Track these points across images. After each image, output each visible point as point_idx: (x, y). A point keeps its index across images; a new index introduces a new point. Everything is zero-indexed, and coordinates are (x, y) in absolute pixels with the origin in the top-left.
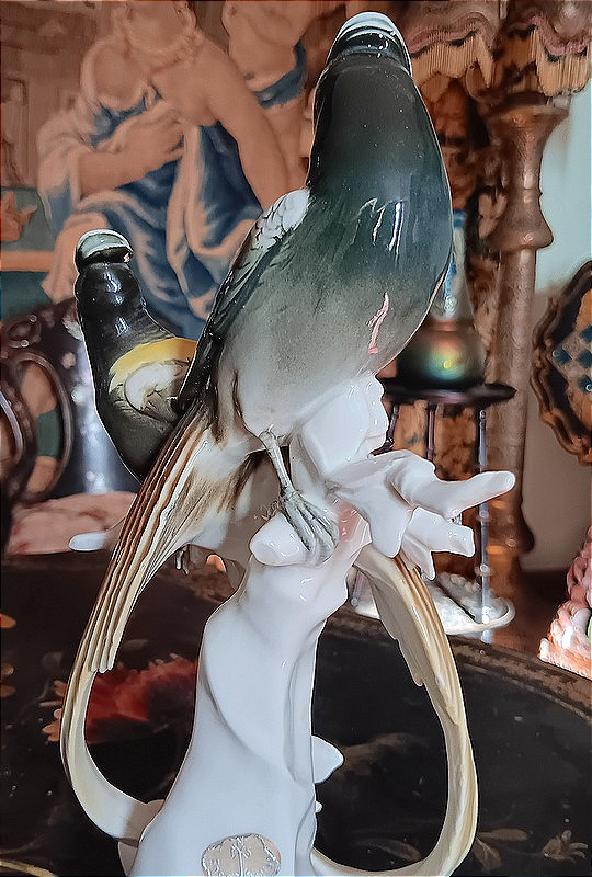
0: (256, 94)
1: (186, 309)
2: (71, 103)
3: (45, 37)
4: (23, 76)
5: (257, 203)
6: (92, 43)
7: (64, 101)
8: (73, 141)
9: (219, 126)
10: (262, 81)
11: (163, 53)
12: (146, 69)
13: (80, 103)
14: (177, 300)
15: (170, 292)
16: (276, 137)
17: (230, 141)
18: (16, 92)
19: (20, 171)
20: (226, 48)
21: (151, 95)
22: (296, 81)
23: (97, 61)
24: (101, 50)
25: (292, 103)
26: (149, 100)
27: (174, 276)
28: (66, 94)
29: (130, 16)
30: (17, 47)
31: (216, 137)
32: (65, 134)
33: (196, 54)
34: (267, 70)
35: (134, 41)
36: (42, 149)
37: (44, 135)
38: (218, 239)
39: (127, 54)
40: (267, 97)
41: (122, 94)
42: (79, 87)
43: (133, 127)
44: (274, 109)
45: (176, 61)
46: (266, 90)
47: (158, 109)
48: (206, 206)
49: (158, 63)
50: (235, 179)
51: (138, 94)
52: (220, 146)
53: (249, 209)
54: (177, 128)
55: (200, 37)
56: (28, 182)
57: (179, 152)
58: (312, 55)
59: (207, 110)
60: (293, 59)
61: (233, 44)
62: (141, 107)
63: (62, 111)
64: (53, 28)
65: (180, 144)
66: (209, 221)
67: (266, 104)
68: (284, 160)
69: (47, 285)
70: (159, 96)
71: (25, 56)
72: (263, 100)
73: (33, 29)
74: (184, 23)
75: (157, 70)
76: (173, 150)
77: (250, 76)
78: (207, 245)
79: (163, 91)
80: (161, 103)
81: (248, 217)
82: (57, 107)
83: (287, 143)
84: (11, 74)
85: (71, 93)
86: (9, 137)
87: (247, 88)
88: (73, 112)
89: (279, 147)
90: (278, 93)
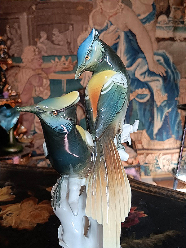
0: (141, 20)
2: (86, 29)
3: (78, 11)
4: (72, 23)
5: (143, 53)
6: (92, 11)
7: (84, 29)
9: (130, 31)
10: (142, 16)
11: (112, 11)
12: (108, 17)
13: (89, 29)
16: (148, 32)
17: (134, 35)
18: (71, 27)
19: (73, 50)
20: (131, 8)
21: (109, 24)
22: (154, 14)
23: (93, 16)
24: (94, 13)
25: (152, 22)
26: (109, 26)
28: (85, 27)
30: (70, 14)
31: (129, 34)
33: (122, 10)
34: (144, 13)
35: (104, 9)
36: (79, 44)
37: (79, 40)
38: (131, 65)
39: (102, 13)
40: (144, 21)
41: (101, 25)
42: (88, 24)
43: (104, 34)
44: (147, 24)
45: (117, 13)
46: (144, 18)
47: (112, 28)
48: (127, 55)
49: (111, 14)
50: (136, 47)
51: (105, 24)
52: (131, 36)
53: (140, 55)
54: (117, 33)
55: (123, 5)
56: (75, 53)
57: (118, 40)
58: (158, 6)
59: (126, 26)
60: (151, 8)
61: (133, 6)
62: (107, 28)
63: (84, 32)
64: (80, 8)
65: (118, 38)
66: (128, 60)
67: (144, 23)
68: (150, 39)
69: (82, 83)
70: (111, 24)
71: (73, 17)
72: (144, 22)
73: (75, 9)
75: (111, 17)
76: (116, 39)
77: (139, 15)
78: (128, 67)
79: (113, 23)
80: (112, 26)
81: (140, 57)
82: (82, 31)
83: (151, 34)
84: (69, 22)
85: (86, 26)
86: (69, 40)
87: (138, 18)
88: (87, 32)
89: (149, 35)
90: (148, 19)
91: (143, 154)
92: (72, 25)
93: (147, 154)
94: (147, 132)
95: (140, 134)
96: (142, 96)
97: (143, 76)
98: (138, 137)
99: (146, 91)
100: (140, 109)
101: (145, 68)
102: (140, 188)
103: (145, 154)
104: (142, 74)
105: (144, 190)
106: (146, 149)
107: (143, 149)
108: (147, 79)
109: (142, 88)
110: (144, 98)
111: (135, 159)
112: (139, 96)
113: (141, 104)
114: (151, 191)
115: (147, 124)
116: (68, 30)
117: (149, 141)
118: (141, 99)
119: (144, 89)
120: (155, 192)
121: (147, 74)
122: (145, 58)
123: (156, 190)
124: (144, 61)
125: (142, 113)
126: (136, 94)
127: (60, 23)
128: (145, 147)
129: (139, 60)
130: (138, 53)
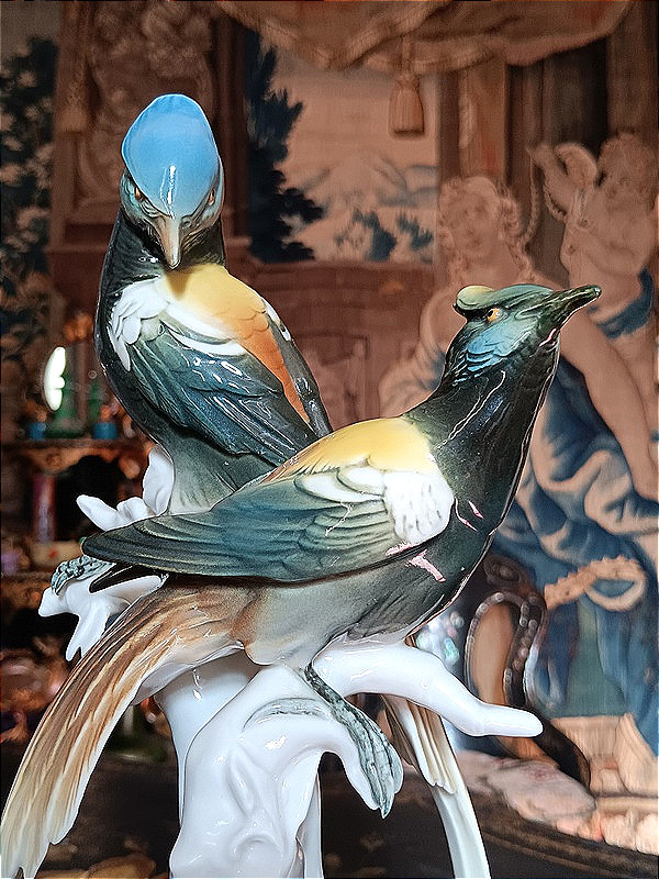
0: (602, 325)
1: (537, 548)
2: (412, 353)
3: (385, 296)
4: (366, 333)
5: (610, 433)
6: (430, 296)
7: (404, 352)
8: (414, 389)
9: (562, 360)
10: (607, 313)
13: (421, 353)
14: (527, 538)
15: (519, 530)
16: (626, 365)
17: (576, 374)
18: (359, 348)
23: (437, 312)
24: (440, 303)
27: (523, 513)
28: (406, 345)
29: (467, 267)
30: (359, 306)
31: (561, 372)
32: (407, 383)
34: (612, 301)
36: (385, 398)
37: (386, 386)
38: (569, 472)
40: (613, 326)
42: (419, 338)
44: (623, 339)
46: (613, 320)
48: (553, 440)
50: (584, 411)
52: (566, 379)
53: (603, 440)
55: (538, 276)
60: (637, 288)
61: (573, 281)
63: (403, 361)
64: (394, 286)
66: (556, 455)
67: (613, 334)
68: (638, 389)
71: (369, 315)
72: (611, 330)
73: (375, 289)
74: (522, 267)
77: (594, 310)
78: (558, 479)
82: (398, 357)
83: (640, 371)
84: (354, 331)
85: (413, 344)
86: (353, 388)
87: (591, 321)
88: (414, 362)
89: (630, 374)
90: (626, 322)
91: (623, 813)
92: (365, 339)
93: (642, 816)
94: (638, 724)
95: (611, 731)
96: (615, 587)
97: (615, 514)
98: (602, 745)
99: (629, 570)
100: (609, 636)
101: (620, 487)
102: (560, 854)
103: (632, 816)
104: (610, 508)
105: (577, 858)
106: (636, 795)
107: (625, 793)
108: (630, 523)
109: (614, 557)
110: (620, 594)
111: (589, 821)
112: (604, 587)
113: (611, 614)
114: (604, 865)
115: (637, 696)
116: (348, 355)
117: (646, 760)
118: (611, 595)
119: (620, 560)
120: (620, 868)
121: (628, 507)
122: (618, 451)
123: (623, 859)
124: (617, 462)
125: (617, 648)
126: (593, 578)
127: (325, 333)
128: (633, 784)
129: (599, 459)
130: (595, 434)
